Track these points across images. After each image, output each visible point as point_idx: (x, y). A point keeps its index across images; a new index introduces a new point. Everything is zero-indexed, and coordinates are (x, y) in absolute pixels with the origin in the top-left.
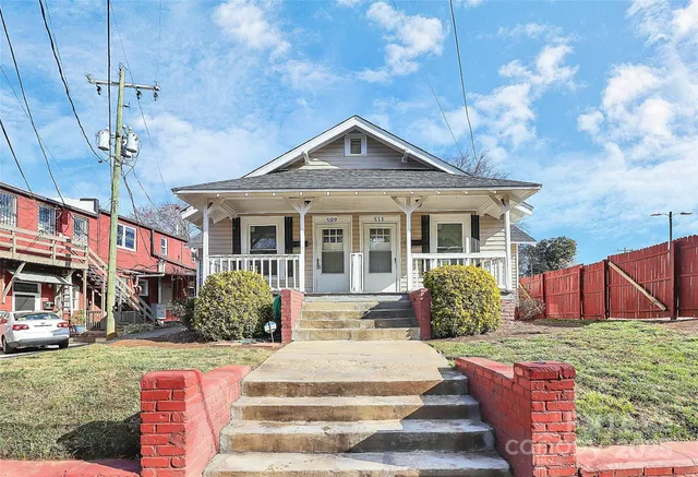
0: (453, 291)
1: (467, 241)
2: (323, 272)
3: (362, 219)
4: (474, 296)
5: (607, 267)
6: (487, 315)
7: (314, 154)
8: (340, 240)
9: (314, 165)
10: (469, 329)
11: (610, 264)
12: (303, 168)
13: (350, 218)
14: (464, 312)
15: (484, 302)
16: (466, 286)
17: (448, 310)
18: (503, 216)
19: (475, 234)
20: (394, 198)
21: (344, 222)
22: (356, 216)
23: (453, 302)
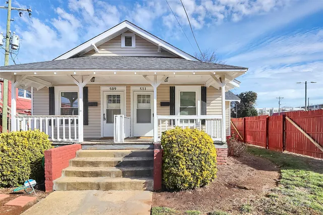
0: (178, 155)
1: (199, 103)
2: (107, 122)
3: (132, 88)
4: (195, 158)
5: (284, 119)
6: (205, 173)
7: (100, 46)
8: (119, 102)
9: (102, 53)
10: (190, 185)
11: (287, 118)
12: (95, 55)
13: (124, 88)
14: (186, 172)
15: (203, 162)
16: (188, 150)
17: (174, 170)
18: (220, 88)
19: (204, 99)
20: (145, 76)
21: (121, 91)
22: (128, 86)
23: (178, 163)
